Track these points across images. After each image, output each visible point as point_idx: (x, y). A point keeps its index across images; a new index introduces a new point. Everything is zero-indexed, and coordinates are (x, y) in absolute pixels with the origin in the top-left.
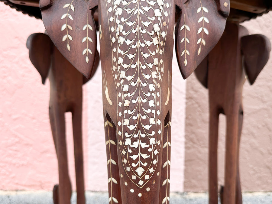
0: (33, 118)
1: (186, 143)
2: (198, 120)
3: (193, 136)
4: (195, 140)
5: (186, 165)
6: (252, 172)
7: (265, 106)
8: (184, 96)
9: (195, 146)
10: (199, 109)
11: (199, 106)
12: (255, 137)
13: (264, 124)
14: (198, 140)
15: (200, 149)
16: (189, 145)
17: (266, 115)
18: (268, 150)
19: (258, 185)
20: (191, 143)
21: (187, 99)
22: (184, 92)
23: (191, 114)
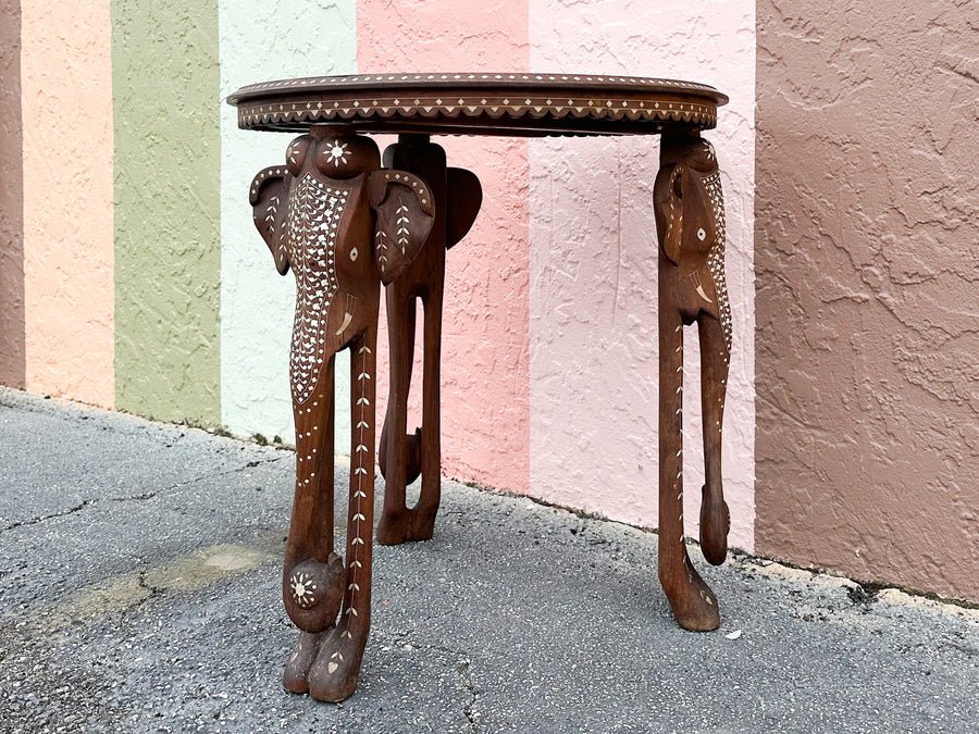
1: (759, 406)
4: (786, 401)
5: (758, 473)
8: (751, 265)
20: (775, 410)
21: (757, 274)
22: (751, 253)
23: (773, 319)
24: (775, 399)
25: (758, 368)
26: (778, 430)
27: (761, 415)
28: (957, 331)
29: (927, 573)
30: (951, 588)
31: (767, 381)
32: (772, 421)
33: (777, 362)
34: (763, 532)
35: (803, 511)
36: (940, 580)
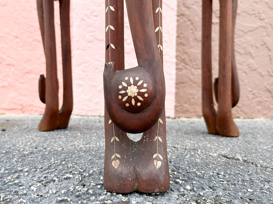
0: (17, 37)
1: (177, 64)
2: (191, 39)
3: (185, 56)
4: (188, 61)
5: (177, 88)
6: (251, 96)
7: (264, 24)
8: (176, 13)
9: (187, 66)
10: (191, 27)
11: (192, 24)
12: (253, 58)
13: (263, 43)
14: (190, 60)
15: (193, 70)
16: (180, 66)
17: (265, 34)
18: (268, 72)
19: (259, 112)
20: (183, 64)
21: (178, 16)
22: (176, 8)
23: (183, 32)
24: (183, 61)
25: (177, 50)
26: (184, 71)
27: (178, 67)
28: (246, 31)
29: (236, 111)
30: (244, 114)
31: (181, 55)
32: (182, 69)
33: (184, 47)
34: (178, 109)
35: (193, 98)
36: (240, 112)
